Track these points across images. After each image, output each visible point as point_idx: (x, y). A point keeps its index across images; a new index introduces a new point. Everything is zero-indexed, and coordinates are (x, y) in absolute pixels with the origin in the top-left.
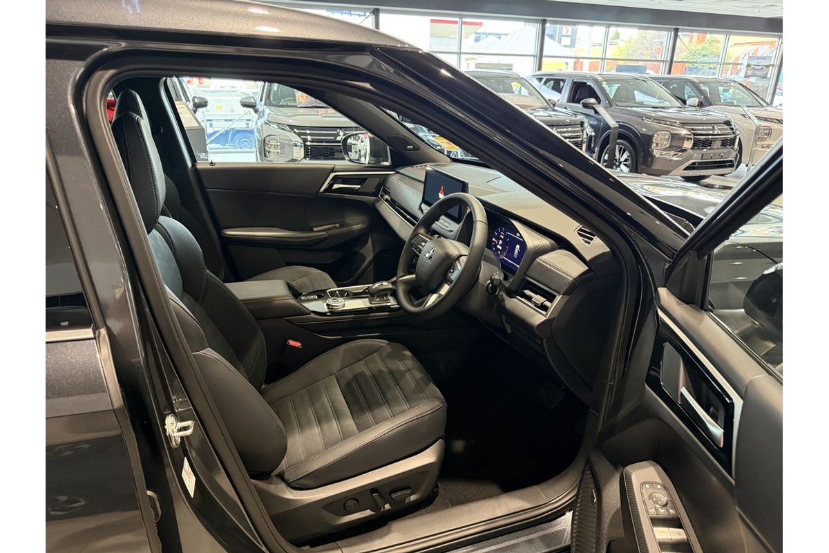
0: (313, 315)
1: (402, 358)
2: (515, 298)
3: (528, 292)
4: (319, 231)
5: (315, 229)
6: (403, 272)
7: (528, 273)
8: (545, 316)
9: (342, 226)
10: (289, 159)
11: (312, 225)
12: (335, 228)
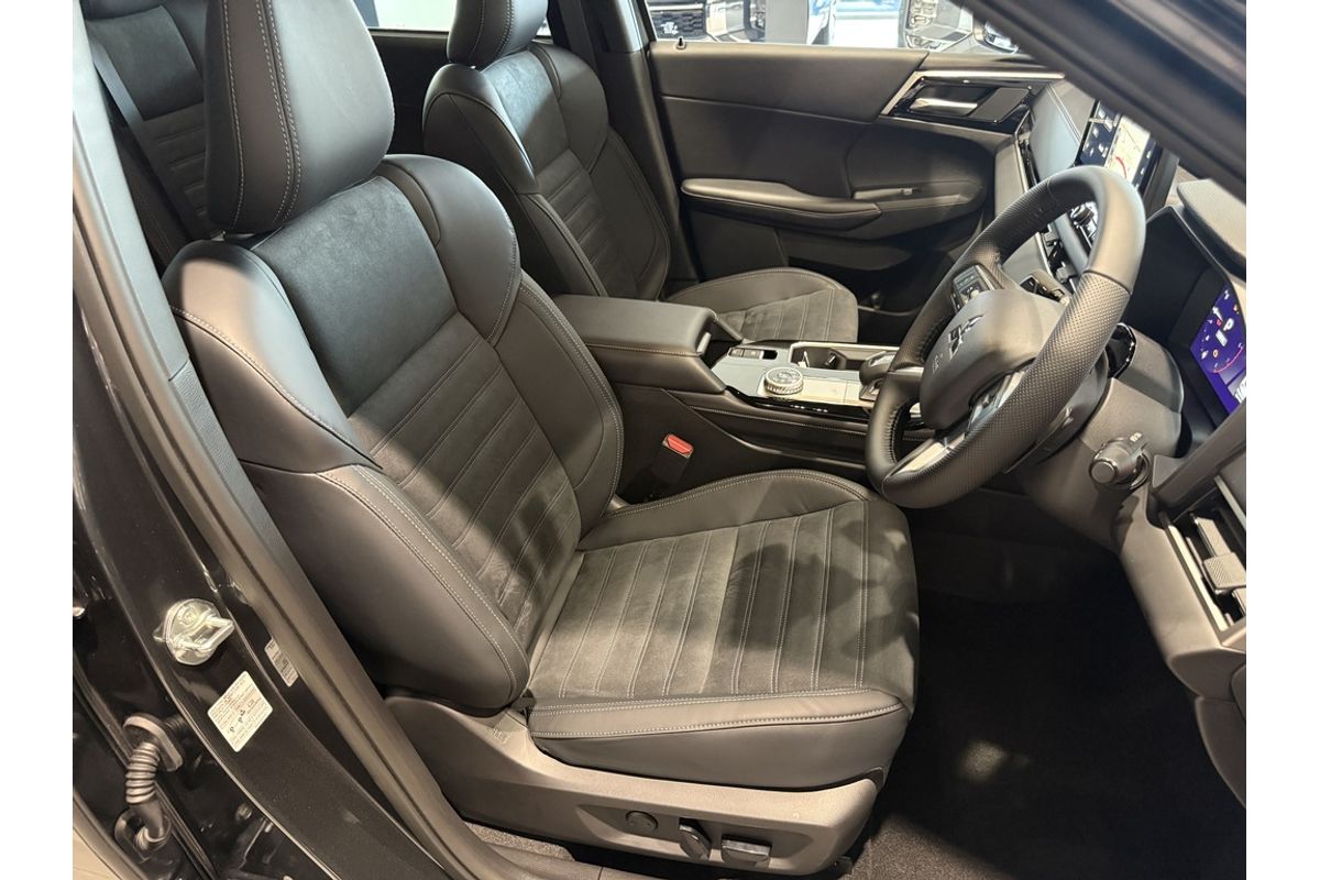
0: (728, 397)
1: (873, 545)
2: (1164, 527)
3: (1208, 527)
4: (866, 201)
5: (859, 195)
6: (913, 355)
7: (1227, 470)
8: (1222, 636)
9: (917, 194)
10: (949, 33)
11: (857, 184)
12: (901, 196)
